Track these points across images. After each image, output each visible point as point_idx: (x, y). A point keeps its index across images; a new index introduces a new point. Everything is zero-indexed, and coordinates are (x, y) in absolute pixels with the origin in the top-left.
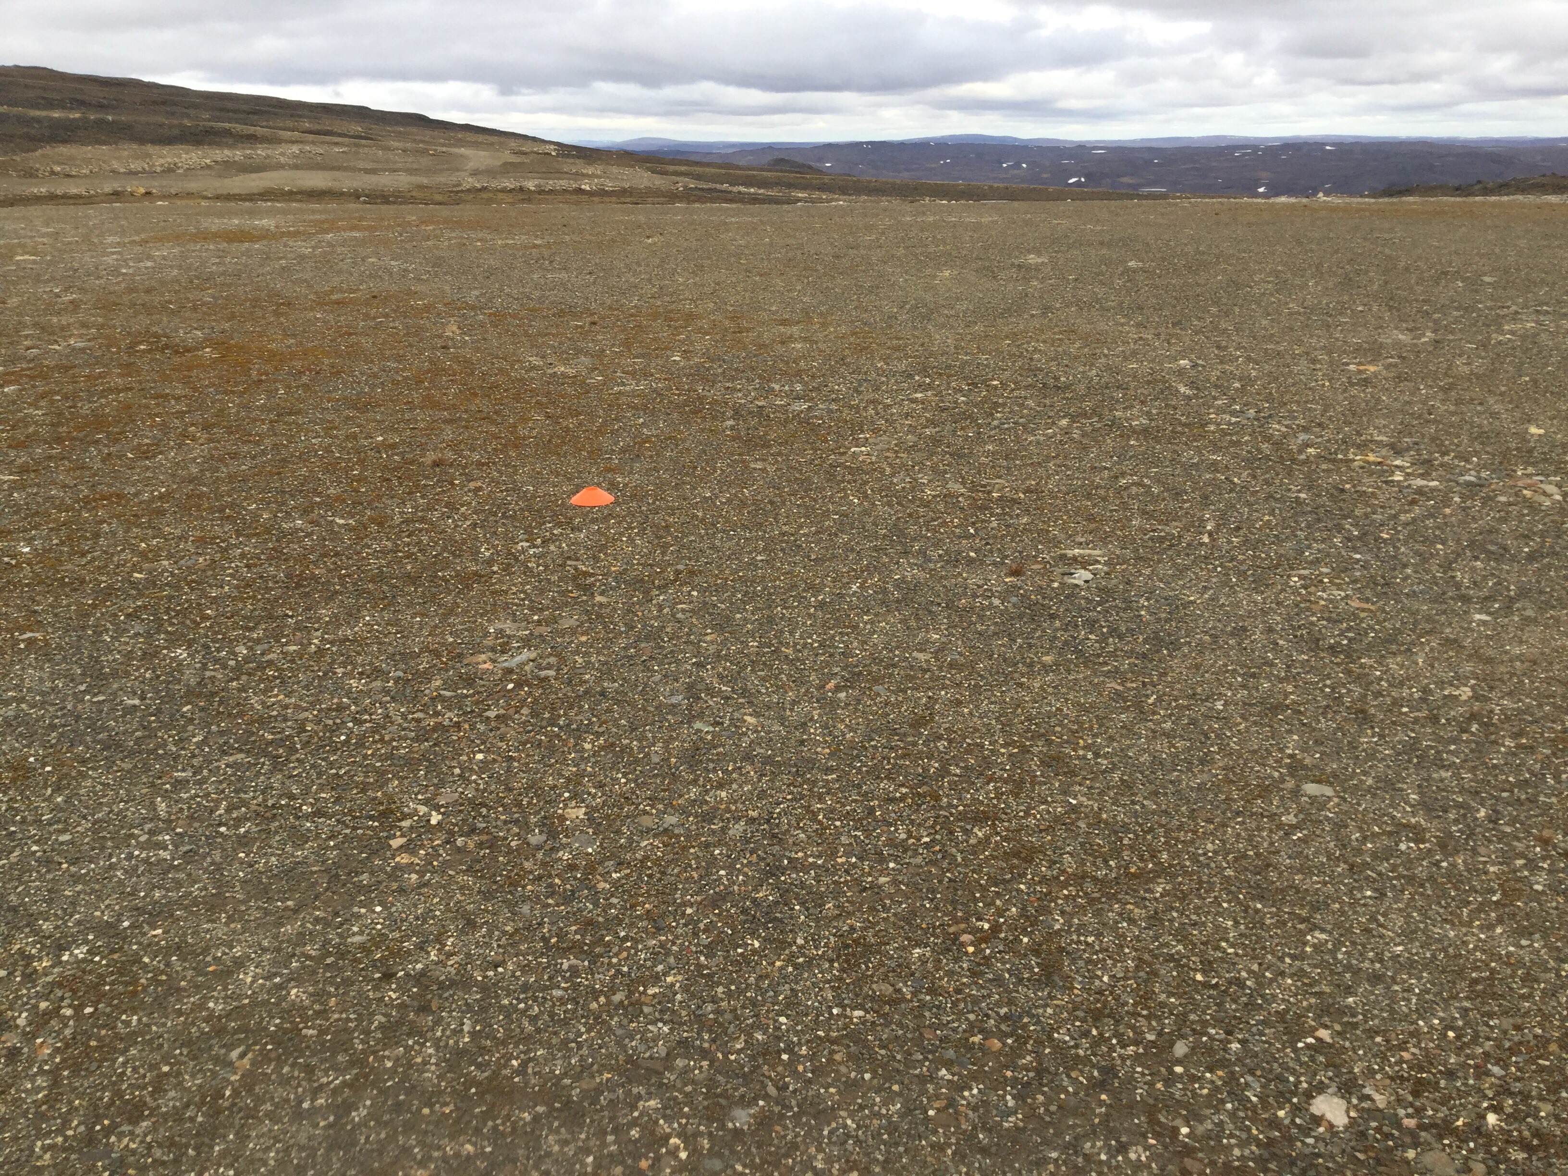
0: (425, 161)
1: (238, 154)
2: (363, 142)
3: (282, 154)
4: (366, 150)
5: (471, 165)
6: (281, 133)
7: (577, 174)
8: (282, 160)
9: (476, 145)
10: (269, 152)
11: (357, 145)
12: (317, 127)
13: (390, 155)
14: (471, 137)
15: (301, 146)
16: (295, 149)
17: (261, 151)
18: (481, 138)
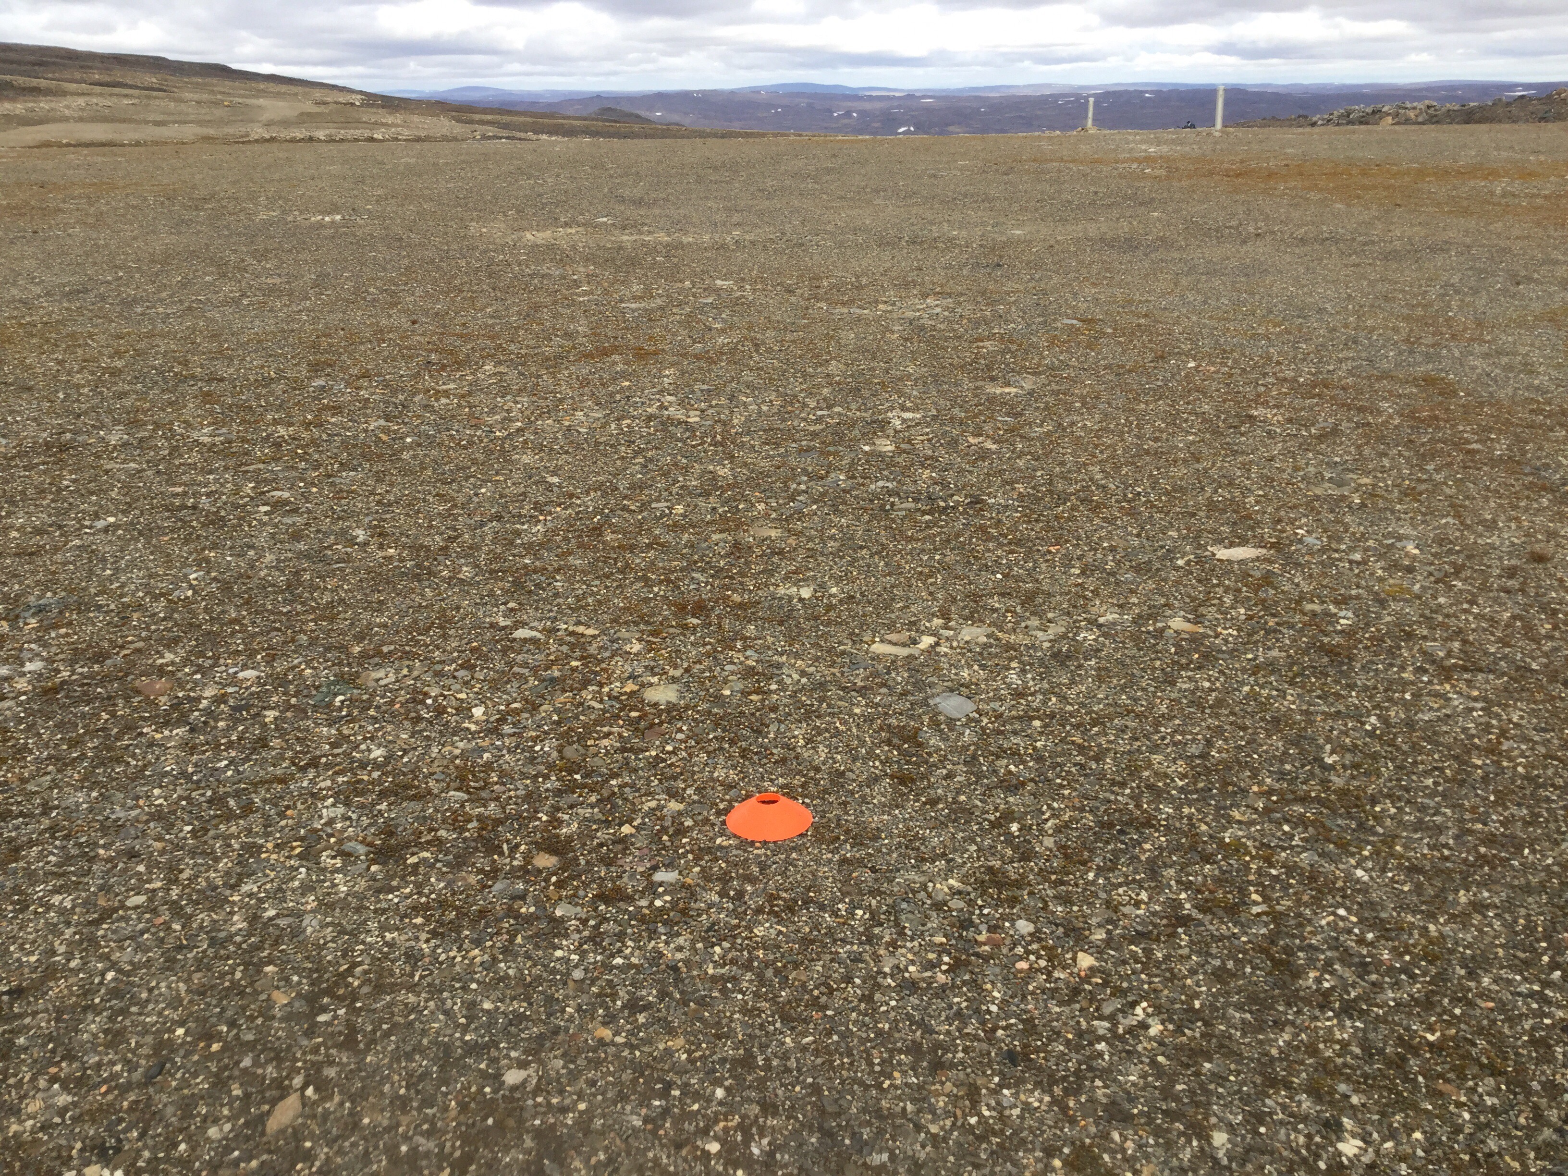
0: (219, 112)
1: (18, 108)
2: (155, 93)
3: (68, 107)
4: (157, 102)
5: (266, 116)
6: (66, 85)
7: (376, 123)
8: (67, 112)
9: (278, 95)
10: (53, 105)
11: (148, 97)
12: (107, 79)
13: (183, 107)
14: (272, 87)
15: (87, 98)
16: (81, 101)
17: (44, 105)
18: (283, 88)
